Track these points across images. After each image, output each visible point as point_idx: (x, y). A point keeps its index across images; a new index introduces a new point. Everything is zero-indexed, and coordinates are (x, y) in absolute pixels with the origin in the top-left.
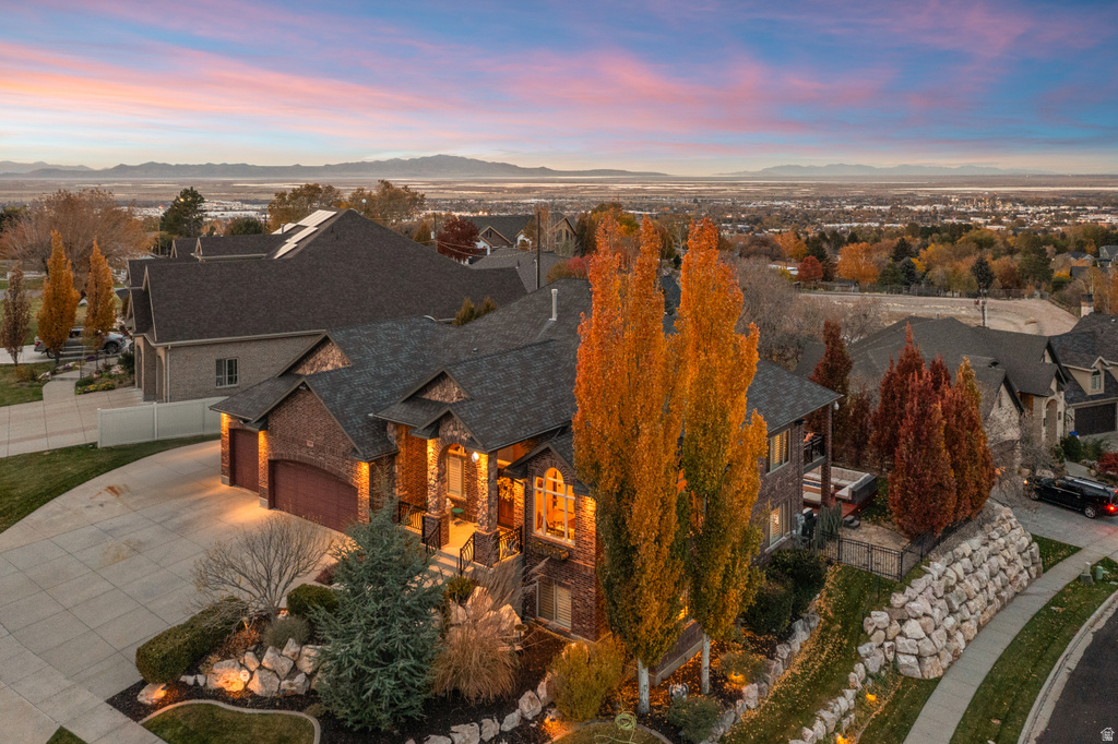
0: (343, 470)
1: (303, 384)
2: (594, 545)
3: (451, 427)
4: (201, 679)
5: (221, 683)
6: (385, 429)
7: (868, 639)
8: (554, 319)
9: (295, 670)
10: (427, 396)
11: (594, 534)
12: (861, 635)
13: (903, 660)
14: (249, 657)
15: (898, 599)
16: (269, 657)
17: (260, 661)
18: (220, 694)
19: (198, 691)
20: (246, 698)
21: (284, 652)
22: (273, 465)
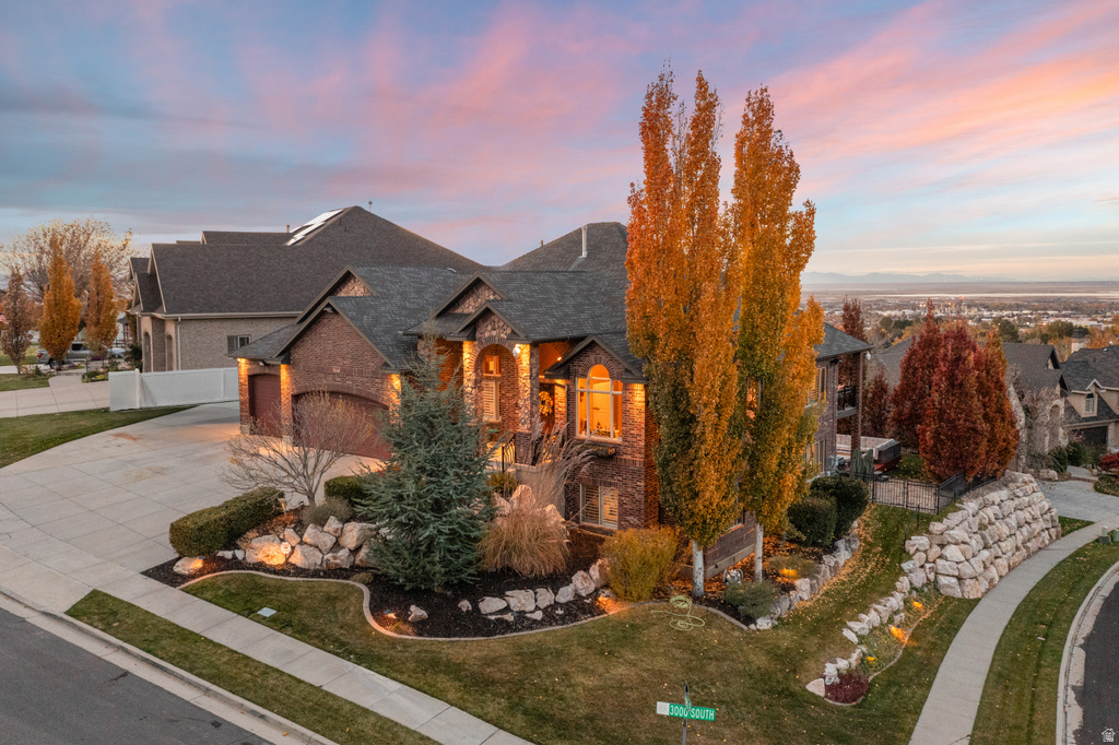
0: (373, 391)
1: (329, 305)
2: (643, 437)
3: (489, 328)
4: (239, 554)
5: (260, 557)
6: (415, 348)
7: (910, 557)
8: (584, 254)
9: (337, 546)
10: (459, 311)
11: (643, 426)
12: (904, 554)
13: (943, 580)
14: (289, 532)
15: (936, 527)
16: (310, 533)
17: (301, 536)
18: (260, 566)
19: (236, 564)
20: (288, 569)
21: (326, 528)
22: (296, 398)
